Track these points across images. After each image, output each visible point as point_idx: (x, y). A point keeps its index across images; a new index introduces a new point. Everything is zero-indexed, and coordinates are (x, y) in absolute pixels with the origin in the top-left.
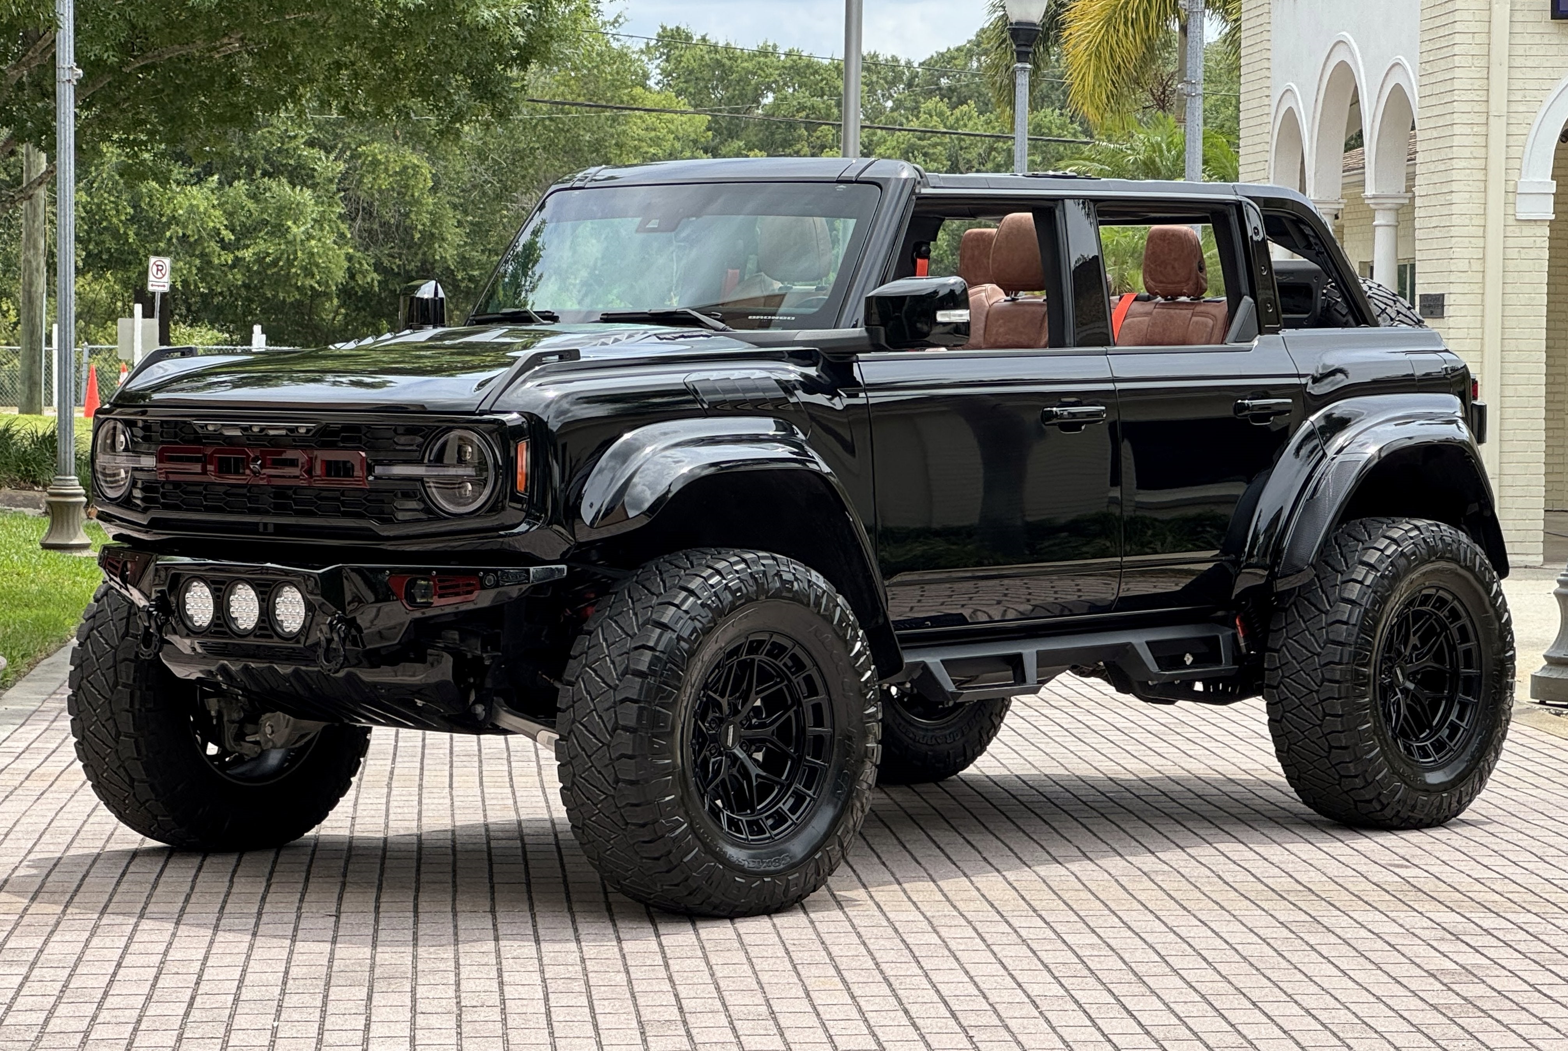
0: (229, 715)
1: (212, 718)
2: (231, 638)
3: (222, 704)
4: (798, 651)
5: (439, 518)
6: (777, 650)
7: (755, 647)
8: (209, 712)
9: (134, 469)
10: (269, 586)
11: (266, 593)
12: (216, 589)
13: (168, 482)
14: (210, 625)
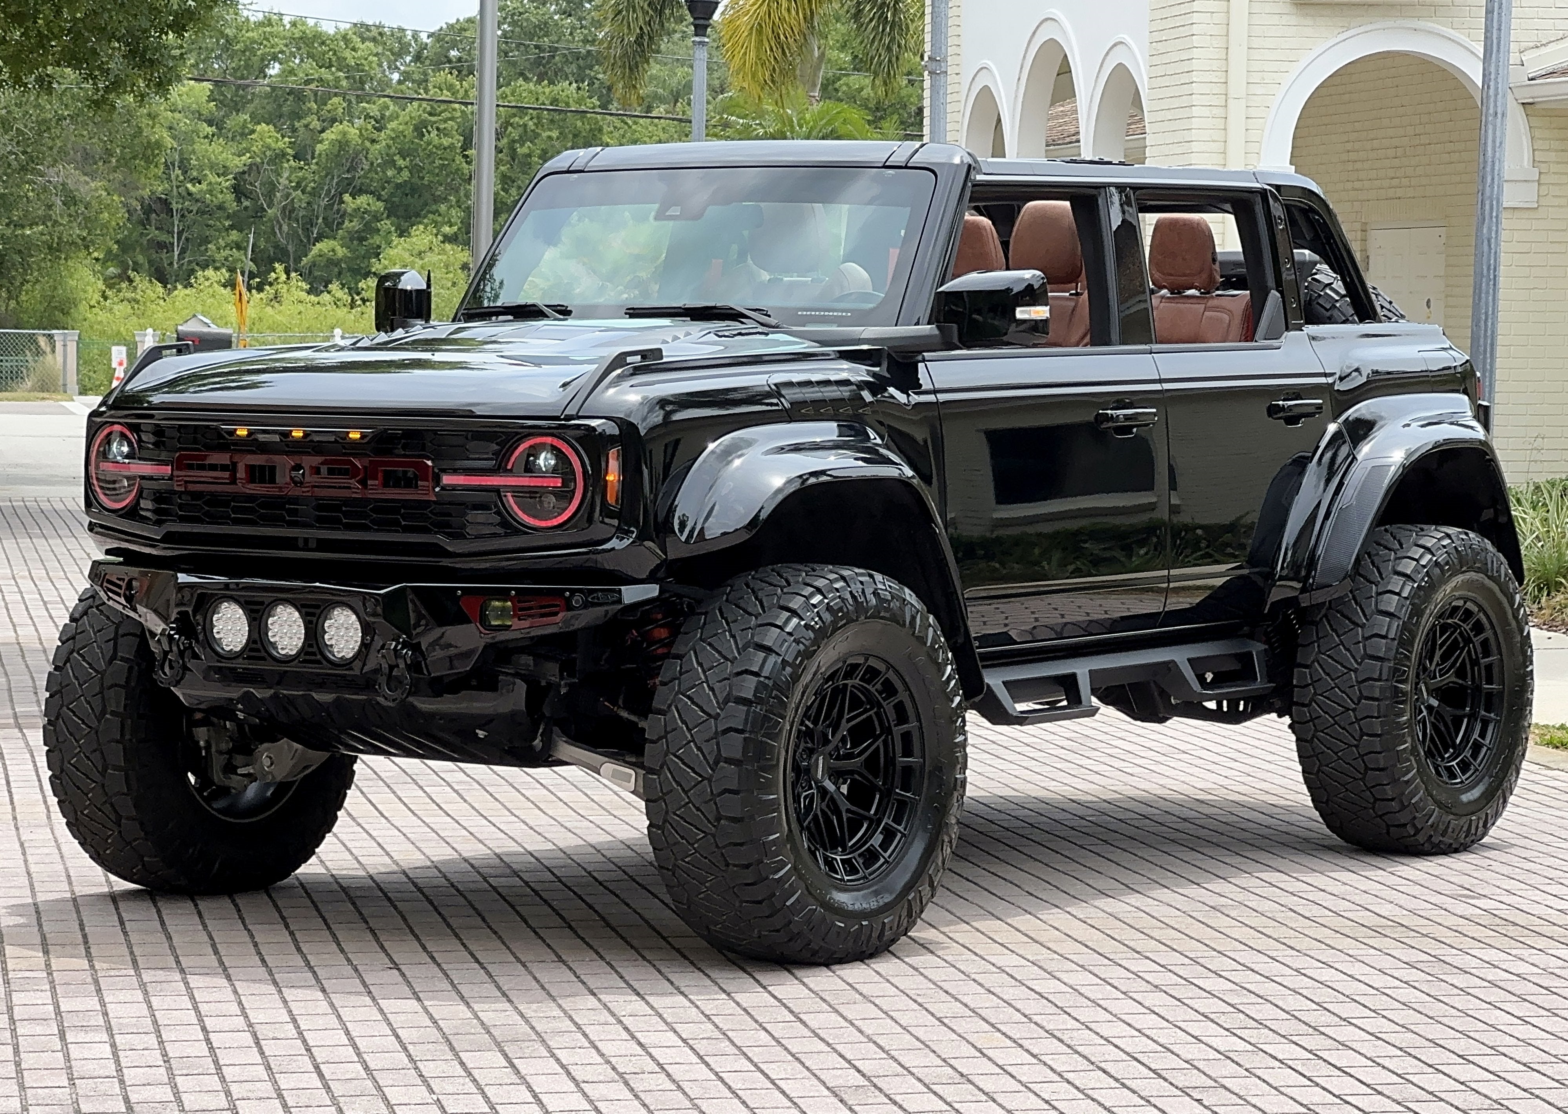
0: (218, 744)
1: (200, 749)
2: (270, 663)
3: (212, 734)
5: (518, 533)
6: (871, 675)
9: (143, 478)
10: (318, 607)
11: (313, 615)
12: (252, 611)
13: (186, 492)
14: (244, 649)
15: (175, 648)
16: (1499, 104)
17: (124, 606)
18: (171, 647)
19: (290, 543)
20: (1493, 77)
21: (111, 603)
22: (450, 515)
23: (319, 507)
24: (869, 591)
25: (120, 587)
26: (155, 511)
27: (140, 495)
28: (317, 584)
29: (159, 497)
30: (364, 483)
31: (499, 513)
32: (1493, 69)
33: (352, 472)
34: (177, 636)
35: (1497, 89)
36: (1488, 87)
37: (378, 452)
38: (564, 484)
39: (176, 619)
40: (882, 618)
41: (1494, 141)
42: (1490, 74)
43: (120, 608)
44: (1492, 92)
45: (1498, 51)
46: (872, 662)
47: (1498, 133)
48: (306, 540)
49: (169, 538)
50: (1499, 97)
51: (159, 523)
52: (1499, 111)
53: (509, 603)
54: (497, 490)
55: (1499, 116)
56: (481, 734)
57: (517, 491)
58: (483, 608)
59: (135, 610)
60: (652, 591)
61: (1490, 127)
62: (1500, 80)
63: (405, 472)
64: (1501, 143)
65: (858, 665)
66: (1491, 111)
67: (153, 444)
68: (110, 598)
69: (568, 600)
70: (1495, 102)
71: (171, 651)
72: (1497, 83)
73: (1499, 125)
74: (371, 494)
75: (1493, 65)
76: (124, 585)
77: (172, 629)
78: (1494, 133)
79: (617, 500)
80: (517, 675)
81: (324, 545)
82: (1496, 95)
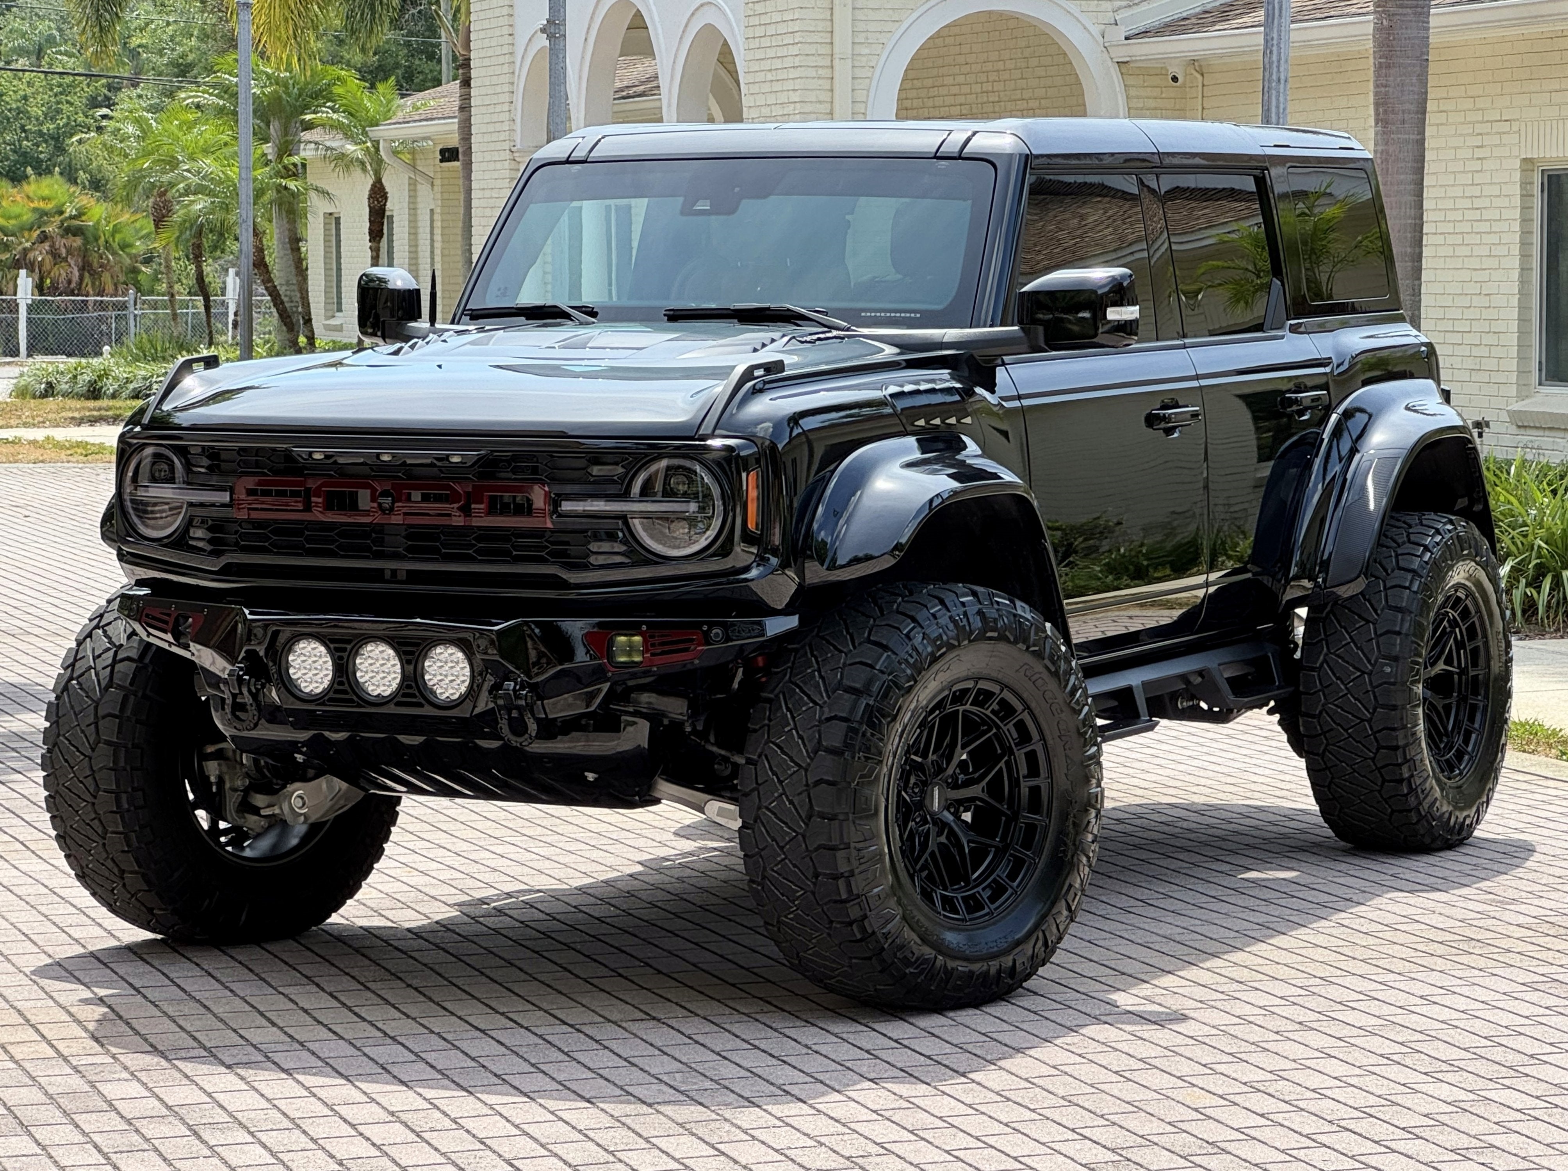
0: (231, 780)
1: (211, 784)
2: (359, 706)
3: (224, 769)
4: (1007, 695)
5: (647, 562)
6: (982, 698)
7: (960, 697)
8: (208, 777)
9: (191, 504)
10: (417, 645)
11: (413, 653)
12: (337, 649)
13: (249, 521)
14: (326, 692)
15: (245, 691)
16: (1282, 69)
17: (170, 644)
18: (240, 689)
19: (377, 575)
20: (1275, 42)
21: (152, 640)
22: (567, 543)
23: (408, 537)
24: (972, 610)
25: (166, 623)
26: (210, 541)
27: (189, 523)
28: (418, 620)
29: (217, 527)
30: (466, 511)
31: (624, 542)
32: (1275, 36)
33: (452, 498)
34: (247, 677)
35: (1279, 54)
36: (1271, 52)
37: (481, 476)
38: (702, 509)
39: (243, 658)
40: (990, 638)
41: (1278, 107)
42: (1272, 39)
43: (165, 646)
44: (1275, 58)
45: (1280, 16)
46: (983, 685)
47: (1281, 99)
48: (394, 572)
49: (227, 571)
50: (1282, 62)
51: (216, 553)
52: (1282, 77)
53: (637, 638)
54: (624, 518)
55: (1282, 82)
56: (591, 776)
57: (646, 516)
58: (611, 643)
59: (186, 647)
60: (792, 622)
61: (1274, 92)
62: (1282, 46)
63: (514, 497)
64: (1284, 109)
65: (968, 690)
66: (1274, 77)
67: (207, 468)
68: (149, 634)
69: (707, 634)
70: (1278, 67)
71: (241, 693)
72: (1279, 48)
73: (1282, 90)
74: (476, 522)
75: (1275, 30)
76: (171, 621)
77: (241, 669)
78: (1278, 100)
79: (757, 525)
80: (636, 714)
81: (414, 577)
82: (1279, 61)
